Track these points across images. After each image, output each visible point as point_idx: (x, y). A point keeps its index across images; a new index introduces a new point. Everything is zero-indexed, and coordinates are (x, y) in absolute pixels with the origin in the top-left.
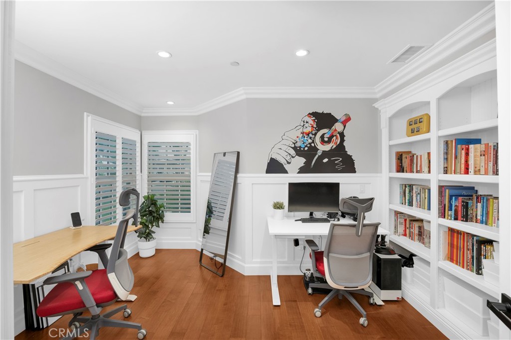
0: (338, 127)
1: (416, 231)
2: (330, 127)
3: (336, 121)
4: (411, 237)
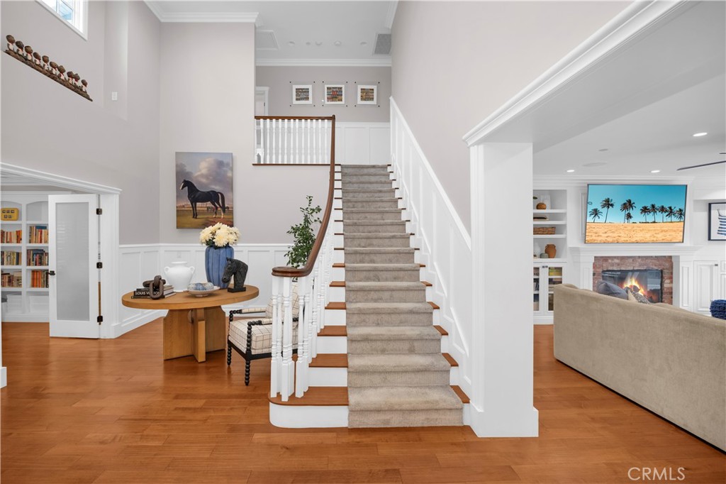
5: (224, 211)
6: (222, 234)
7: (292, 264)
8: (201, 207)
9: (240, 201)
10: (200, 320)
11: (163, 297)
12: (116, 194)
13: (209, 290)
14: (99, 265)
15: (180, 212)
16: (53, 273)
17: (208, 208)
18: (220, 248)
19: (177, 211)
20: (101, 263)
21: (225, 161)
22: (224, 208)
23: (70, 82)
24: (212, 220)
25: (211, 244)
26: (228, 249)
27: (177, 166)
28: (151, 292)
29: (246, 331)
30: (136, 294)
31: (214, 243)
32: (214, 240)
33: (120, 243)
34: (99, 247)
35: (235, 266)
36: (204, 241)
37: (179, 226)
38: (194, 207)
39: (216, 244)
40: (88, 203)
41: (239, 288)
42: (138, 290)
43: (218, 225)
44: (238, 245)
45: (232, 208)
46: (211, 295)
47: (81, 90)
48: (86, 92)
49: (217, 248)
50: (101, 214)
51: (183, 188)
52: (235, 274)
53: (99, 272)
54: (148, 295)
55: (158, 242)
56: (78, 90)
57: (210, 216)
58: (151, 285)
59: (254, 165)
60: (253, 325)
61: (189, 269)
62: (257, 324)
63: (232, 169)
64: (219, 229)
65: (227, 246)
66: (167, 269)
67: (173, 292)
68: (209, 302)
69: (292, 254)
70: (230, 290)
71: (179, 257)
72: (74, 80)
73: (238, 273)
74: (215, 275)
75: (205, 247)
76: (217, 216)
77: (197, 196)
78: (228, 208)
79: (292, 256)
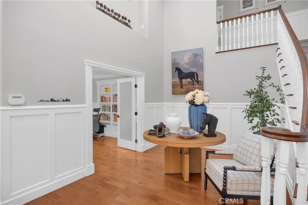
1: (106, 118)
4: (105, 120)
5: (198, 83)
6: (200, 96)
7: (249, 118)
8: (185, 82)
9: (207, 77)
10: (185, 154)
11: (164, 136)
12: (143, 77)
13: (192, 135)
14: (136, 114)
15: (174, 86)
16: (118, 116)
17: (189, 82)
18: (198, 105)
19: (172, 85)
20: (137, 112)
21: (199, 53)
22: (198, 82)
23: (123, 21)
24: (191, 89)
25: (192, 103)
26: (203, 107)
27: (172, 60)
28: (157, 132)
29: (222, 173)
30: (150, 132)
31: (194, 102)
32: (194, 101)
33: (145, 102)
34: (136, 104)
35: (209, 118)
36: (188, 101)
37: (174, 93)
38: (181, 82)
39: (196, 103)
40: (131, 82)
41: (212, 134)
42: (151, 130)
43: (196, 91)
44: (210, 104)
45: (203, 81)
46: (193, 138)
47: (128, 24)
48: (130, 25)
49: (196, 105)
50: (137, 87)
51: (175, 72)
52: (209, 124)
53: (136, 117)
54: (156, 134)
55: (163, 102)
56: (126, 24)
57: (190, 87)
58: (158, 128)
59: (216, 53)
60: (228, 169)
61: (179, 118)
62: (232, 169)
63: (202, 58)
64: (197, 93)
65: (202, 105)
66: (167, 118)
67: (170, 133)
68: (192, 144)
69: (248, 110)
70: (205, 135)
71: (173, 110)
72: (124, 20)
73: (211, 123)
74: (195, 124)
75: (188, 105)
76: (194, 87)
77: (183, 76)
78: (200, 81)
79: (248, 112)
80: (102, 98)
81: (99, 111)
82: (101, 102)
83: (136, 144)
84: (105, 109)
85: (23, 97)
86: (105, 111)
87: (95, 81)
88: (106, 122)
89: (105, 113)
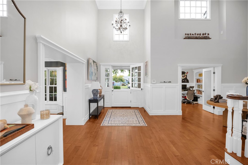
0: (186, 74)
1: (200, 93)
2: (184, 74)
3: (185, 73)
12: (220, 66)
14: (214, 90)
16: (203, 91)
23: (203, 36)
30: (211, 100)
33: (222, 83)
34: (214, 84)
40: (211, 70)
48: (209, 37)
50: (215, 74)
53: (214, 92)
56: (206, 38)
80: (197, 80)
81: (194, 88)
82: (197, 82)
83: (214, 109)
84: (199, 87)
85: (155, 81)
86: (199, 88)
87: (193, 70)
88: (200, 95)
89: (199, 90)
